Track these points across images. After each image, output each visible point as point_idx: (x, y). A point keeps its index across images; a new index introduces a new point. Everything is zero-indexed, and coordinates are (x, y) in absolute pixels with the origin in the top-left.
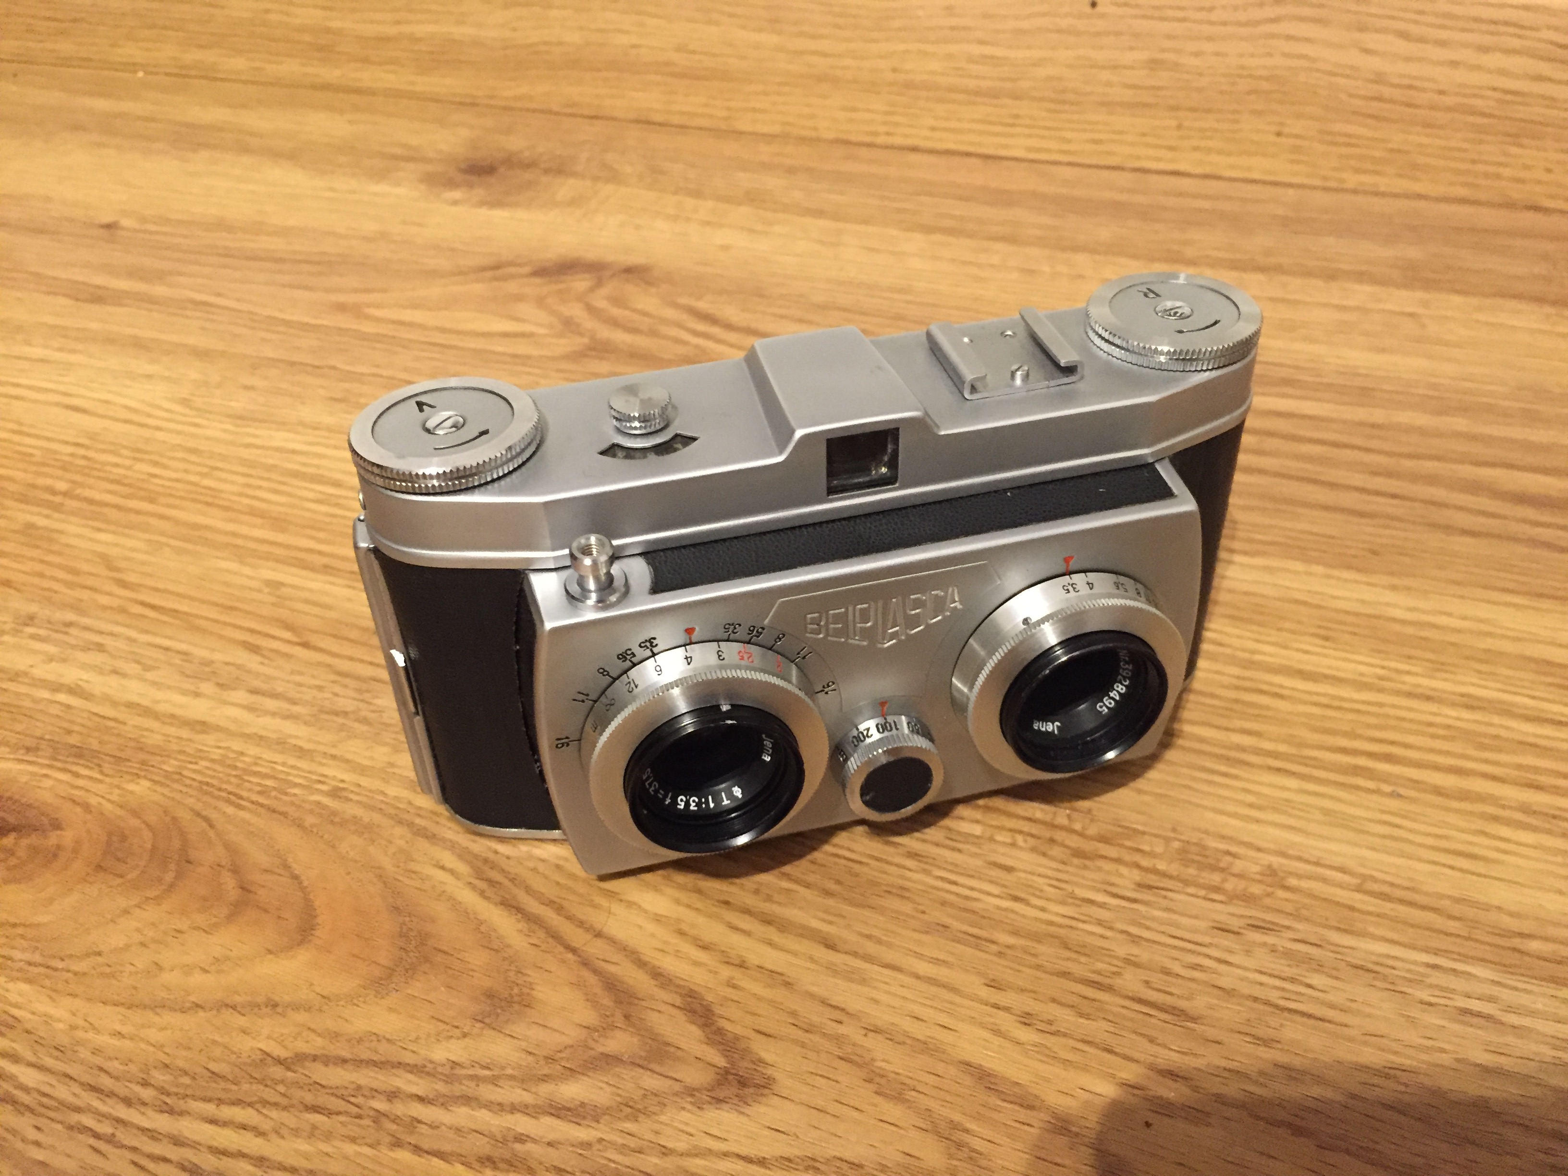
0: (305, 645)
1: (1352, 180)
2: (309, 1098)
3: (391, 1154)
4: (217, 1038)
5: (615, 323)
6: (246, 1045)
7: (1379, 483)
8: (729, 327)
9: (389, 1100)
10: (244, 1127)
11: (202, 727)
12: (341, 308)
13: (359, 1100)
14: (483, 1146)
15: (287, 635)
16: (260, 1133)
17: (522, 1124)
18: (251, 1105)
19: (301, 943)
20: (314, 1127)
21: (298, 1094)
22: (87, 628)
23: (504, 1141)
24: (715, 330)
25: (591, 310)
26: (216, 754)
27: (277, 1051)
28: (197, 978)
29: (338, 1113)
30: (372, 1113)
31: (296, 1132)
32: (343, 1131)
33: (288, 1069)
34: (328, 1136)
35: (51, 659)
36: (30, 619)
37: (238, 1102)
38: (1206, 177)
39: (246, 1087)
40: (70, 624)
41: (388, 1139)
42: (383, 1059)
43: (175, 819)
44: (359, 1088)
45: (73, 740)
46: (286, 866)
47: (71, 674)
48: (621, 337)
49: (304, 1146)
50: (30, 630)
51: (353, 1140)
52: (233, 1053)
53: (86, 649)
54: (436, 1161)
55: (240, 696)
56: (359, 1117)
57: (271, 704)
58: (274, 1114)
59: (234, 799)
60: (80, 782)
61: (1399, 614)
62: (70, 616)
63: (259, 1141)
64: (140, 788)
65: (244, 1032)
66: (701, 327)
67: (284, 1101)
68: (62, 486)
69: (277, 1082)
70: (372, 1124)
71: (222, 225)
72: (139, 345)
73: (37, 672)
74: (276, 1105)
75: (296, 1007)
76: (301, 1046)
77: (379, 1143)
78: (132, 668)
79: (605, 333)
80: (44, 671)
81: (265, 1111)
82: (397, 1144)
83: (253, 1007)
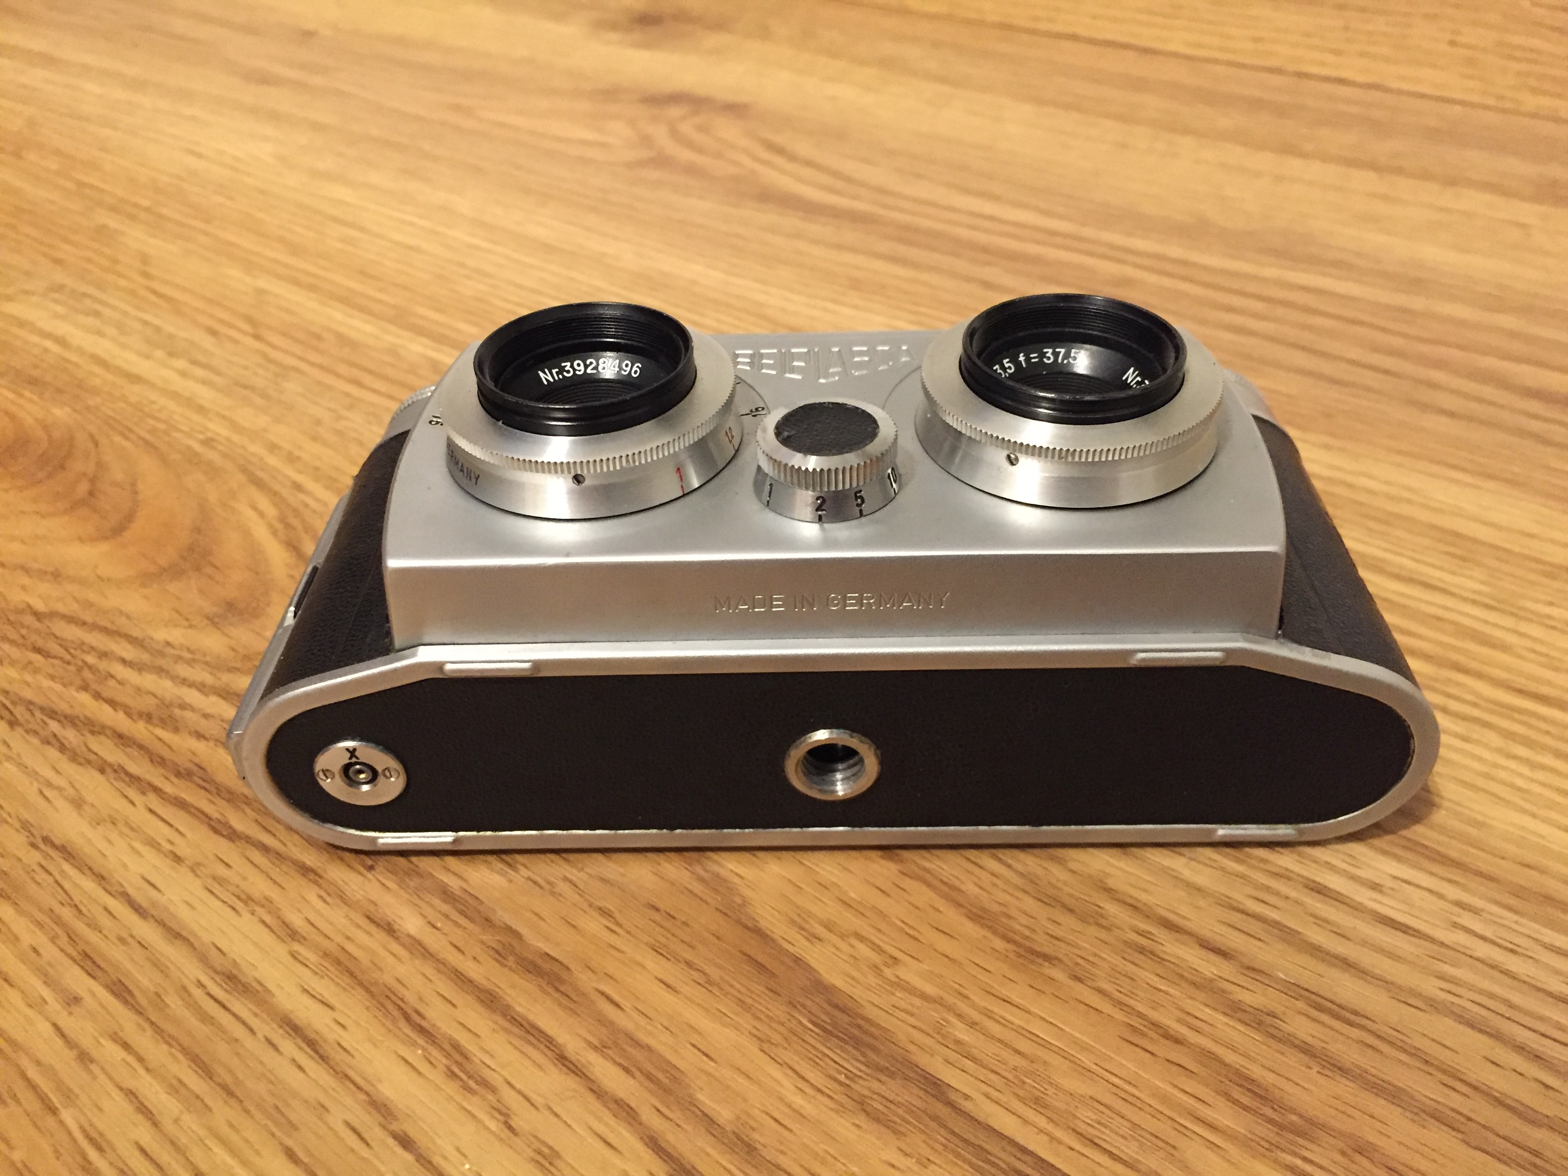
0: (257, 337)
2: (40, 643)
3: (74, 693)
5: (690, 145)
6: (19, 598)
8: (793, 158)
9: (100, 658)
11: (135, 379)
12: (457, 108)
13: (78, 653)
14: (147, 703)
15: (247, 328)
17: (192, 696)
19: (105, 538)
20: (30, 663)
21: (34, 638)
22: (97, 300)
23: (169, 706)
24: (779, 160)
26: (133, 399)
27: (40, 606)
28: (15, 546)
29: (55, 657)
30: (80, 663)
31: (14, 663)
32: (51, 671)
33: (39, 620)
34: (36, 671)
35: (56, 316)
36: (60, 288)
38: (1368, 86)
40: (85, 295)
41: (78, 682)
42: (115, 629)
43: (72, 439)
44: (83, 643)
45: (35, 373)
46: (133, 484)
47: (63, 329)
48: (686, 155)
49: (15, 675)
50: (56, 296)
51: (52, 678)
53: (87, 314)
54: (106, 708)
55: (181, 364)
56: (69, 663)
57: (199, 372)
59: (126, 433)
60: (21, 401)
62: (91, 290)
64: (61, 413)
65: (24, 588)
67: (21, 641)
68: (146, 203)
69: (22, 626)
70: (75, 670)
71: (401, 41)
72: (275, 117)
73: (42, 324)
74: (12, 642)
75: (73, 580)
76: (61, 608)
77: (71, 684)
78: (111, 331)
79: (673, 150)
80: (46, 323)
82: (85, 688)
83: (42, 574)
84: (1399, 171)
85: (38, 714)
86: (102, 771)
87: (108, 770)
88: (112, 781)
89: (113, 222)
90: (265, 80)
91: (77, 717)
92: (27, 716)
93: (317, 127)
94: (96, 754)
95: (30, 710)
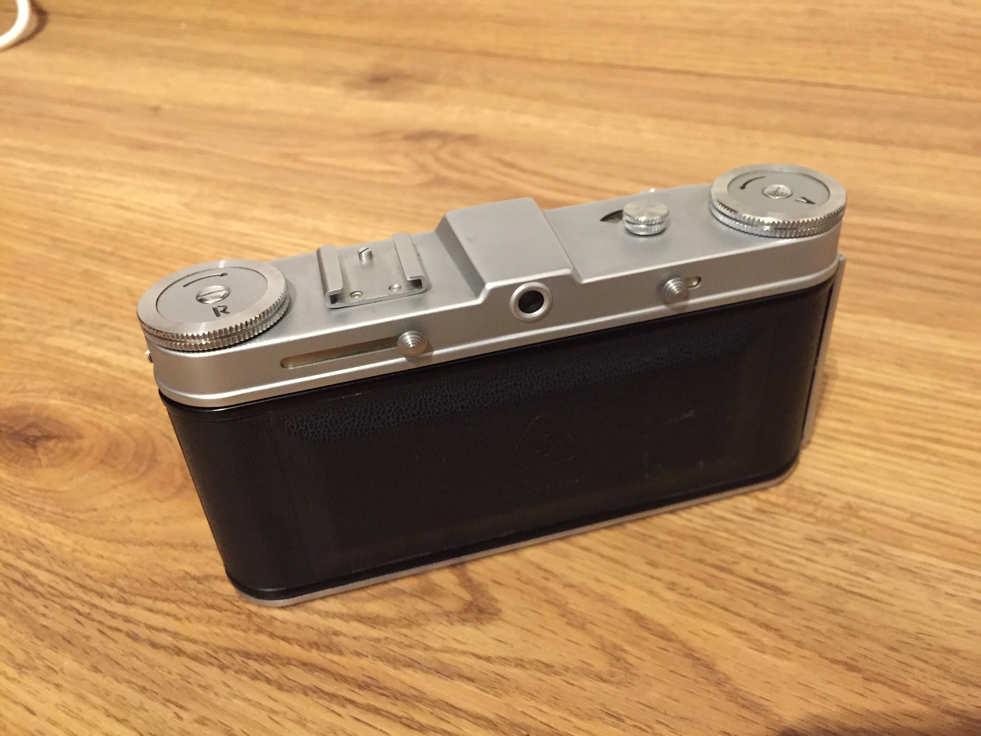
1: (944, 90)
2: (210, 601)
3: (255, 636)
4: (160, 562)
5: (450, 167)
6: (176, 568)
7: (948, 273)
8: (523, 170)
10: (168, 614)
12: (286, 156)
14: (312, 636)
16: (177, 618)
17: (338, 625)
18: (174, 602)
20: (211, 617)
21: (203, 598)
22: (112, 328)
23: (326, 634)
24: (514, 172)
25: (438, 160)
27: (194, 571)
28: (152, 527)
29: (226, 610)
31: (199, 619)
32: (228, 621)
33: (199, 583)
34: (219, 623)
35: (89, 344)
36: (80, 322)
37: (166, 600)
38: (846, 87)
39: (172, 591)
40: (103, 325)
41: (254, 628)
43: (151, 438)
45: (97, 390)
47: (100, 353)
48: (455, 176)
49: (202, 627)
50: (81, 328)
51: (233, 626)
52: (168, 571)
53: (110, 339)
54: (282, 643)
56: (239, 613)
58: (187, 608)
60: (97, 413)
61: (953, 353)
62: (104, 321)
63: (176, 623)
64: (131, 419)
65: (175, 559)
66: (505, 170)
67: (195, 601)
68: (108, 249)
69: (191, 590)
70: (246, 618)
71: (222, 109)
72: (164, 174)
73: (81, 351)
74: (189, 603)
77: (249, 629)
79: (444, 172)
80: (85, 350)
81: (182, 606)
82: (261, 631)
83: (184, 546)
84: (891, 143)
85: (236, 656)
86: (306, 694)
87: (310, 693)
88: (316, 700)
89: (93, 267)
90: (143, 146)
91: (267, 654)
92: (229, 658)
93: (198, 179)
94: (294, 681)
95: (231, 655)
